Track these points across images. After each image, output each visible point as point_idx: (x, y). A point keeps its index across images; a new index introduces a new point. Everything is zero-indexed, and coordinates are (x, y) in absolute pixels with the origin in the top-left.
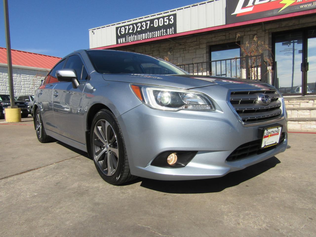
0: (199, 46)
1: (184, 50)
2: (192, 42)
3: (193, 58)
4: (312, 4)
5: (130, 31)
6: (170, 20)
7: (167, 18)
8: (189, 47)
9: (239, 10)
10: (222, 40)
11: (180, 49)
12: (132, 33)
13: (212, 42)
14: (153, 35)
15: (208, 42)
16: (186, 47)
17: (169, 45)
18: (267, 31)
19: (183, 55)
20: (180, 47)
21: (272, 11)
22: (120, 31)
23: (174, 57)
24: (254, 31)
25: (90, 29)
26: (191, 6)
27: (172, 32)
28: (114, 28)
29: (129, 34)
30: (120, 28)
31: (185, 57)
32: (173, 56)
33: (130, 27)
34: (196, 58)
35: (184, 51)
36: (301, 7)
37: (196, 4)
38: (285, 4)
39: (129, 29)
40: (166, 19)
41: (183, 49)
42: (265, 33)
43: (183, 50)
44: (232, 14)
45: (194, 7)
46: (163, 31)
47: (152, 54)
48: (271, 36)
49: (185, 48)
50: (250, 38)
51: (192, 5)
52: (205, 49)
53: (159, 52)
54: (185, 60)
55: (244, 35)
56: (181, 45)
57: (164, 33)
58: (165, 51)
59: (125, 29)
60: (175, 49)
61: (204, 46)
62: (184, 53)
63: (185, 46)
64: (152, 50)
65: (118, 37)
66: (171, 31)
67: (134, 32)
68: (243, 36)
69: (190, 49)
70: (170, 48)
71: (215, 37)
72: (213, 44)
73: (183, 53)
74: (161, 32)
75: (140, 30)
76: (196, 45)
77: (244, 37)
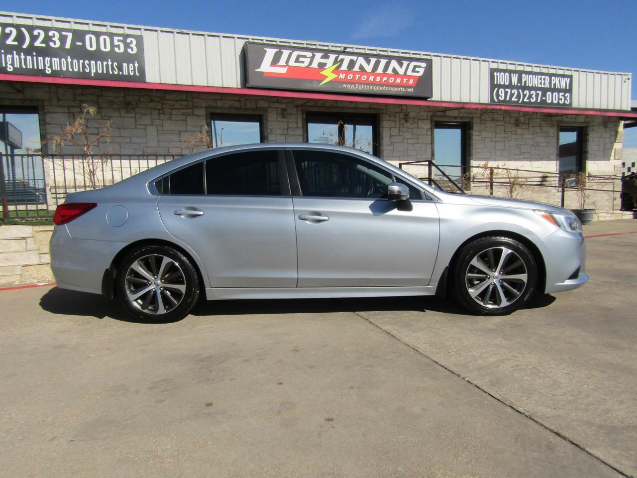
0: (191, 110)
1: (161, 112)
2: (177, 101)
3: (180, 132)
4: (355, 86)
5: (10, 42)
6: (127, 46)
7: (121, 38)
8: (172, 109)
9: (266, 67)
10: (235, 108)
11: (151, 108)
12: (18, 49)
13: (216, 107)
14: (84, 67)
15: (209, 107)
16: (164, 106)
17: (125, 97)
18: (300, 108)
19: (158, 122)
20: (151, 105)
21: (312, 81)
23: (138, 123)
24: (284, 103)
26: (176, 31)
27: (134, 70)
29: (7, 48)
31: (162, 126)
32: (136, 120)
33: (7, 31)
34: (186, 131)
35: (161, 115)
36: (344, 86)
37: (185, 31)
38: (326, 77)
39: (5, 35)
40: (119, 41)
41: (159, 110)
42: (298, 111)
43: (157, 111)
44: (256, 70)
45: (180, 35)
46: (112, 66)
47: (79, 107)
48: (305, 116)
49: (163, 108)
50: (277, 114)
51: (178, 31)
52: (205, 118)
53: (100, 108)
54: (163, 132)
55: (269, 107)
56: (152, 101)
57: (113, 69)
58: (116, 106)
60: (139, 106)
61: (202, 112)
62: (161, 118)
63: (162, 105)
64: (80, 98)
66: (131, 69)
67: (24, 47)
68: (267, 108)
69: (174, 112)
70: (129, 104)
71: (221, 100)
72: (218, 111)
73: (159, 119)
74: (107, 66)
75: (43, 45)
76: (186, 108)
77: (269, 110)
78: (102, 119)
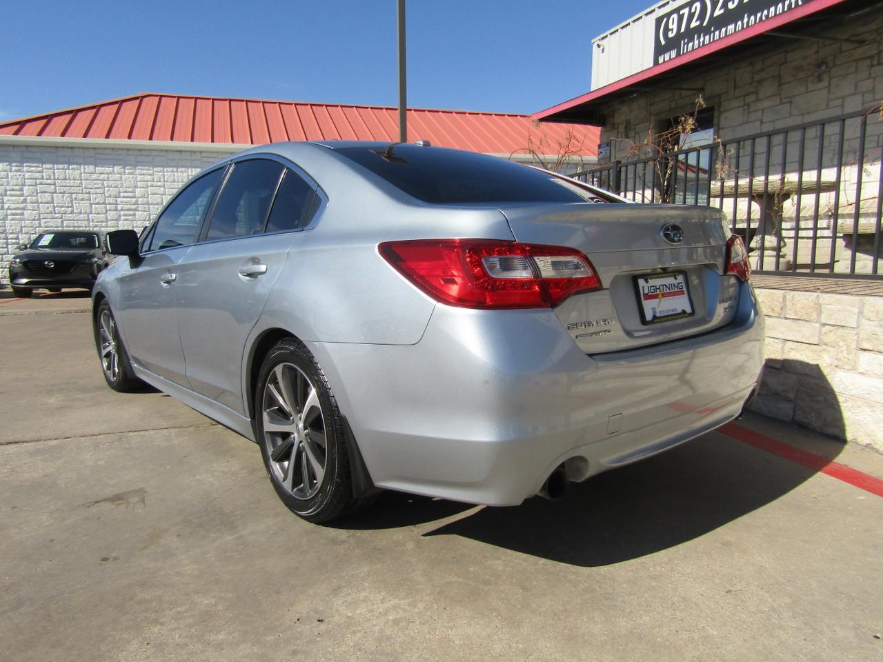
1: (875, 62)
5: (694, 24)
11: (856, 61)
12: (699, 30)
17: (817, 52)
19: (866, 85)
20: (860, 51)
22: (667, 30)
23: (831, 97)
25: (595, 37)
28: (650, 22)
29: (690, 34)
30: (665, 19)
31: (873, 91)
32: (829, 92)
33: (693, 10)
35: (876, 69)
39: (691, 16)
41: (871, 57)
43: (868, 62)
47: (756, 93)
49: (879, 53)
53: (780, 85)
56: (861, 42)
58: (801, 75)
59: (681, 18)
60: (837, 63)
62: (873, 76)
63: (879, 46)
64: (757, 77)
65: (659, 50)
67: (705, 24)
70: (820, 64)
73: (869, 78)
74: (790, 5)
75: (722, 11)
78: (781, 104)
